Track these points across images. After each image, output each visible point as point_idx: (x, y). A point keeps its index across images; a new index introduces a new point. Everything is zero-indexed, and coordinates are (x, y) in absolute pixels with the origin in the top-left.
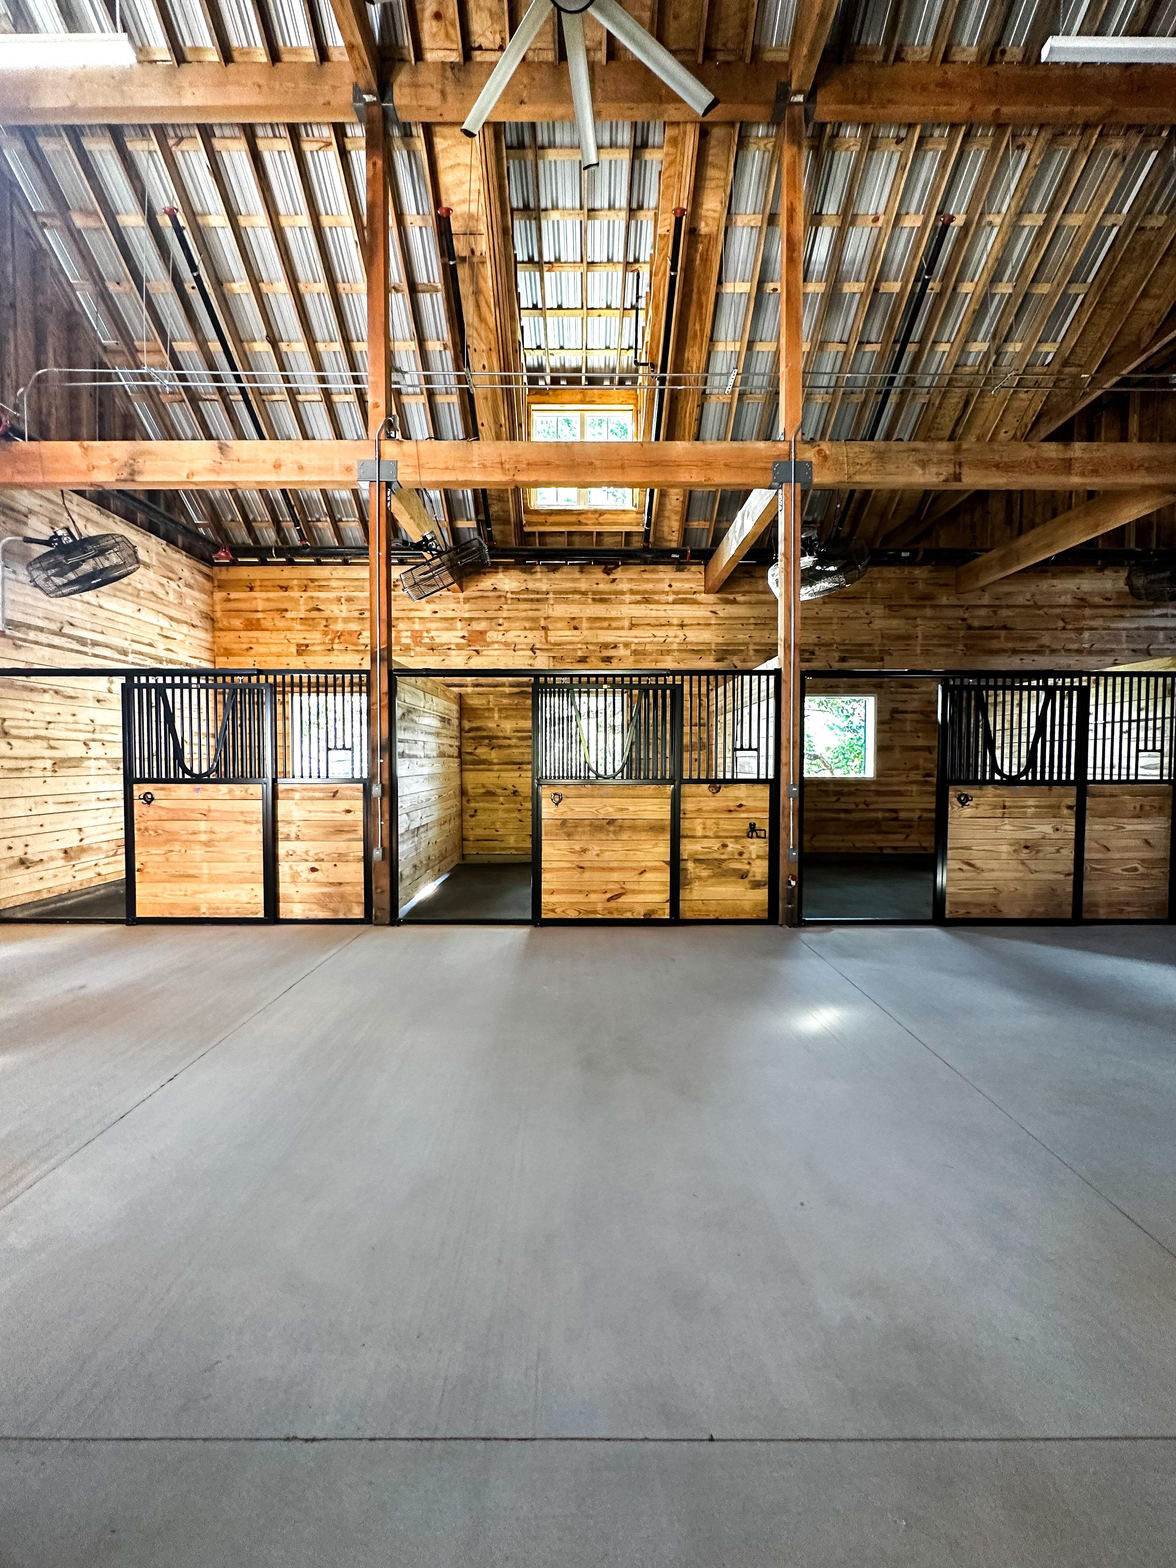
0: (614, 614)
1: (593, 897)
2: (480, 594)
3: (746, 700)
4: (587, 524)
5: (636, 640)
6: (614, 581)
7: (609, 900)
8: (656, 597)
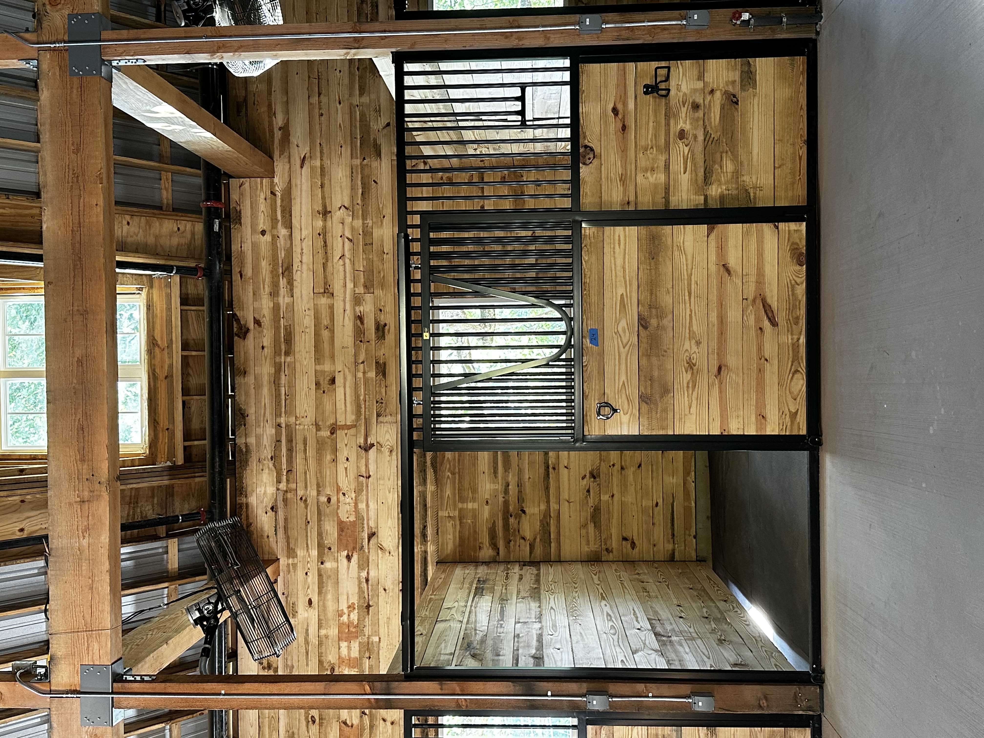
0: (308, 321)
1: (770, 349)
2: (281, 532)
3: (441, 108)
4: (171, 366)
5: (350, 285)
6: (257, 322)
7: (774, 323)
8: (282, 255)
